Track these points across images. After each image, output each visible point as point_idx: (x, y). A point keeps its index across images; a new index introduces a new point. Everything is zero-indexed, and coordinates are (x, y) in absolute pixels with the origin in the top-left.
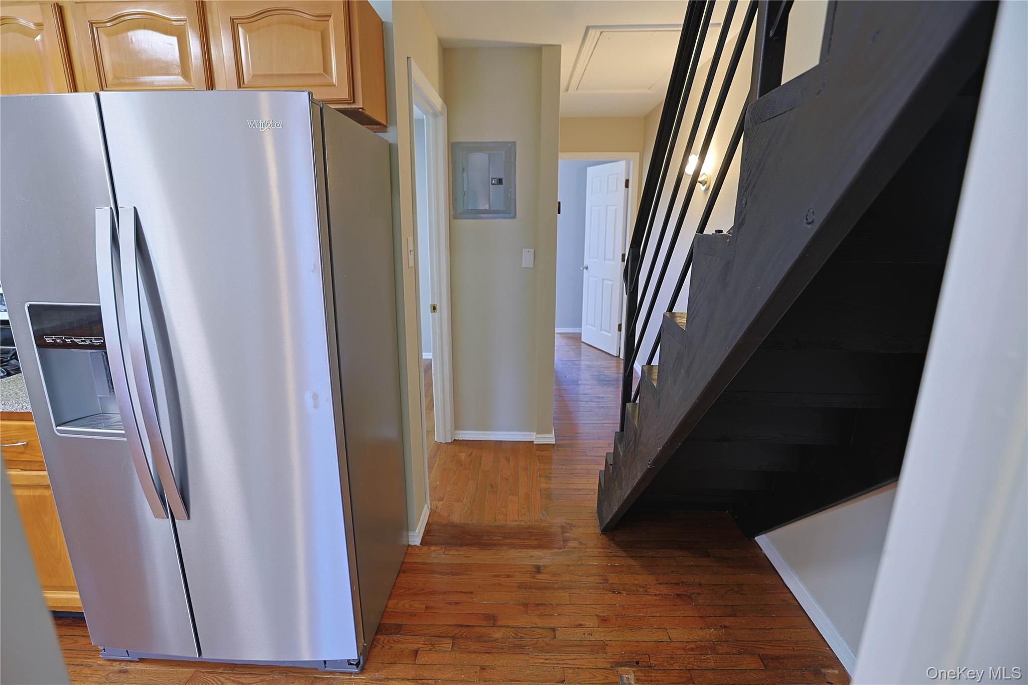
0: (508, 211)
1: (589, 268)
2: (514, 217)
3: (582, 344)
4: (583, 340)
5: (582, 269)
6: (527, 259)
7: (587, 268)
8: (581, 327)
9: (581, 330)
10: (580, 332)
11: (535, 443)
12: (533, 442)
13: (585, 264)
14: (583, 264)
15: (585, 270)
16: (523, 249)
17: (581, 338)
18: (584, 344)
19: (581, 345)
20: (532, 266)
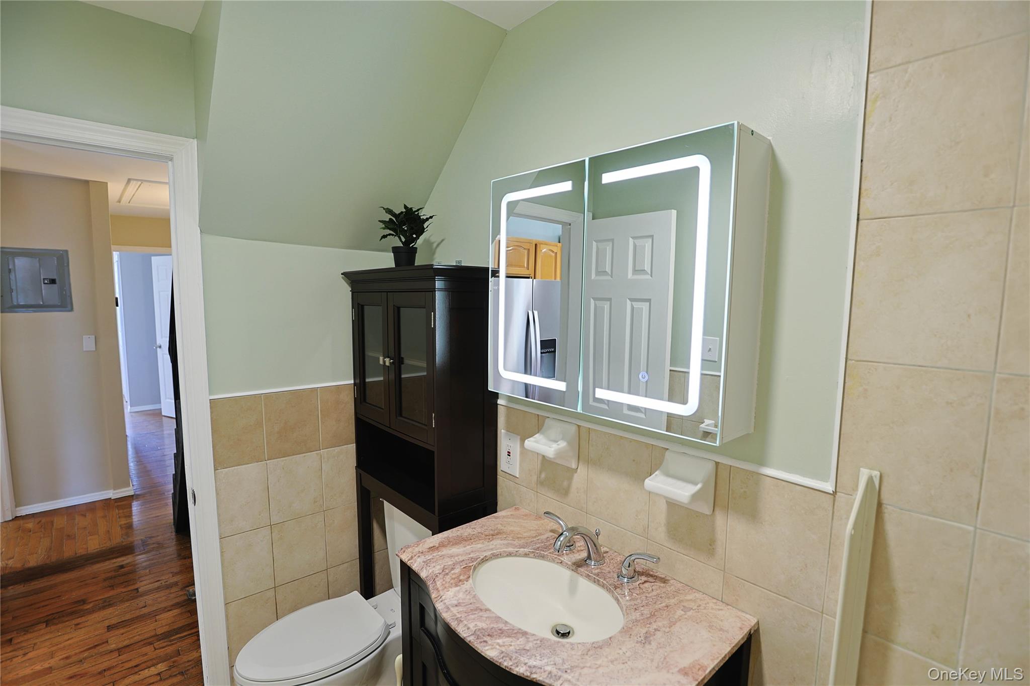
0: (65, 303)
1: (162, 346)
2: (72, 310)
3: (163, 417)
4: (163, 414)
5: (155, 348)
6: (88, 343)
7: (160, 347)
8: (160, 403)
9: (161, 406)
10: (160, 408)
11: (112, 498)
12: (110, 498)
13: (158, 344)
14: (156, 344)
15: (158, 349)
16: (84, 336)
17: (161, 413)
18: (165, 418)
19: (162, 419)
20: (94, 349)
